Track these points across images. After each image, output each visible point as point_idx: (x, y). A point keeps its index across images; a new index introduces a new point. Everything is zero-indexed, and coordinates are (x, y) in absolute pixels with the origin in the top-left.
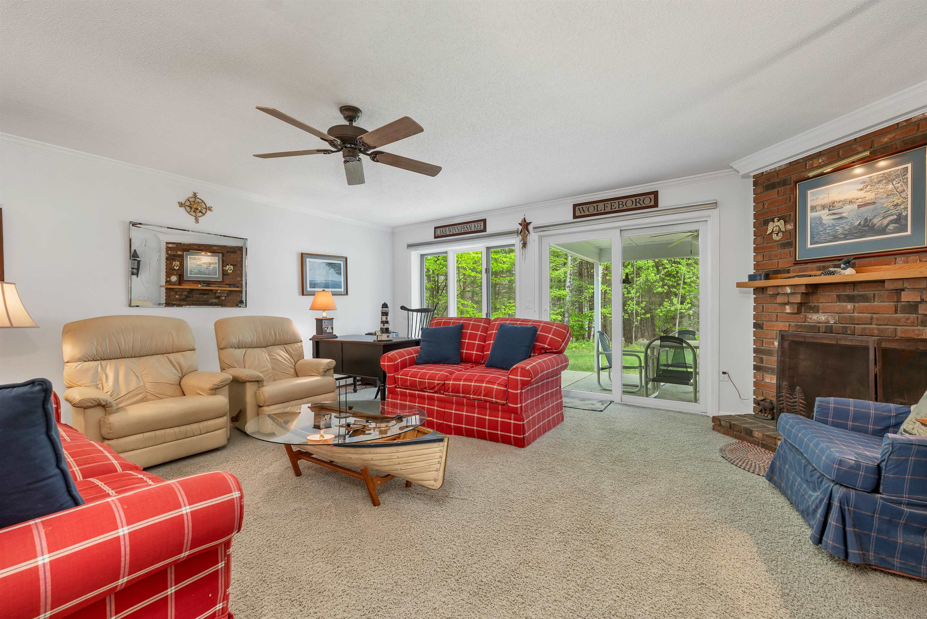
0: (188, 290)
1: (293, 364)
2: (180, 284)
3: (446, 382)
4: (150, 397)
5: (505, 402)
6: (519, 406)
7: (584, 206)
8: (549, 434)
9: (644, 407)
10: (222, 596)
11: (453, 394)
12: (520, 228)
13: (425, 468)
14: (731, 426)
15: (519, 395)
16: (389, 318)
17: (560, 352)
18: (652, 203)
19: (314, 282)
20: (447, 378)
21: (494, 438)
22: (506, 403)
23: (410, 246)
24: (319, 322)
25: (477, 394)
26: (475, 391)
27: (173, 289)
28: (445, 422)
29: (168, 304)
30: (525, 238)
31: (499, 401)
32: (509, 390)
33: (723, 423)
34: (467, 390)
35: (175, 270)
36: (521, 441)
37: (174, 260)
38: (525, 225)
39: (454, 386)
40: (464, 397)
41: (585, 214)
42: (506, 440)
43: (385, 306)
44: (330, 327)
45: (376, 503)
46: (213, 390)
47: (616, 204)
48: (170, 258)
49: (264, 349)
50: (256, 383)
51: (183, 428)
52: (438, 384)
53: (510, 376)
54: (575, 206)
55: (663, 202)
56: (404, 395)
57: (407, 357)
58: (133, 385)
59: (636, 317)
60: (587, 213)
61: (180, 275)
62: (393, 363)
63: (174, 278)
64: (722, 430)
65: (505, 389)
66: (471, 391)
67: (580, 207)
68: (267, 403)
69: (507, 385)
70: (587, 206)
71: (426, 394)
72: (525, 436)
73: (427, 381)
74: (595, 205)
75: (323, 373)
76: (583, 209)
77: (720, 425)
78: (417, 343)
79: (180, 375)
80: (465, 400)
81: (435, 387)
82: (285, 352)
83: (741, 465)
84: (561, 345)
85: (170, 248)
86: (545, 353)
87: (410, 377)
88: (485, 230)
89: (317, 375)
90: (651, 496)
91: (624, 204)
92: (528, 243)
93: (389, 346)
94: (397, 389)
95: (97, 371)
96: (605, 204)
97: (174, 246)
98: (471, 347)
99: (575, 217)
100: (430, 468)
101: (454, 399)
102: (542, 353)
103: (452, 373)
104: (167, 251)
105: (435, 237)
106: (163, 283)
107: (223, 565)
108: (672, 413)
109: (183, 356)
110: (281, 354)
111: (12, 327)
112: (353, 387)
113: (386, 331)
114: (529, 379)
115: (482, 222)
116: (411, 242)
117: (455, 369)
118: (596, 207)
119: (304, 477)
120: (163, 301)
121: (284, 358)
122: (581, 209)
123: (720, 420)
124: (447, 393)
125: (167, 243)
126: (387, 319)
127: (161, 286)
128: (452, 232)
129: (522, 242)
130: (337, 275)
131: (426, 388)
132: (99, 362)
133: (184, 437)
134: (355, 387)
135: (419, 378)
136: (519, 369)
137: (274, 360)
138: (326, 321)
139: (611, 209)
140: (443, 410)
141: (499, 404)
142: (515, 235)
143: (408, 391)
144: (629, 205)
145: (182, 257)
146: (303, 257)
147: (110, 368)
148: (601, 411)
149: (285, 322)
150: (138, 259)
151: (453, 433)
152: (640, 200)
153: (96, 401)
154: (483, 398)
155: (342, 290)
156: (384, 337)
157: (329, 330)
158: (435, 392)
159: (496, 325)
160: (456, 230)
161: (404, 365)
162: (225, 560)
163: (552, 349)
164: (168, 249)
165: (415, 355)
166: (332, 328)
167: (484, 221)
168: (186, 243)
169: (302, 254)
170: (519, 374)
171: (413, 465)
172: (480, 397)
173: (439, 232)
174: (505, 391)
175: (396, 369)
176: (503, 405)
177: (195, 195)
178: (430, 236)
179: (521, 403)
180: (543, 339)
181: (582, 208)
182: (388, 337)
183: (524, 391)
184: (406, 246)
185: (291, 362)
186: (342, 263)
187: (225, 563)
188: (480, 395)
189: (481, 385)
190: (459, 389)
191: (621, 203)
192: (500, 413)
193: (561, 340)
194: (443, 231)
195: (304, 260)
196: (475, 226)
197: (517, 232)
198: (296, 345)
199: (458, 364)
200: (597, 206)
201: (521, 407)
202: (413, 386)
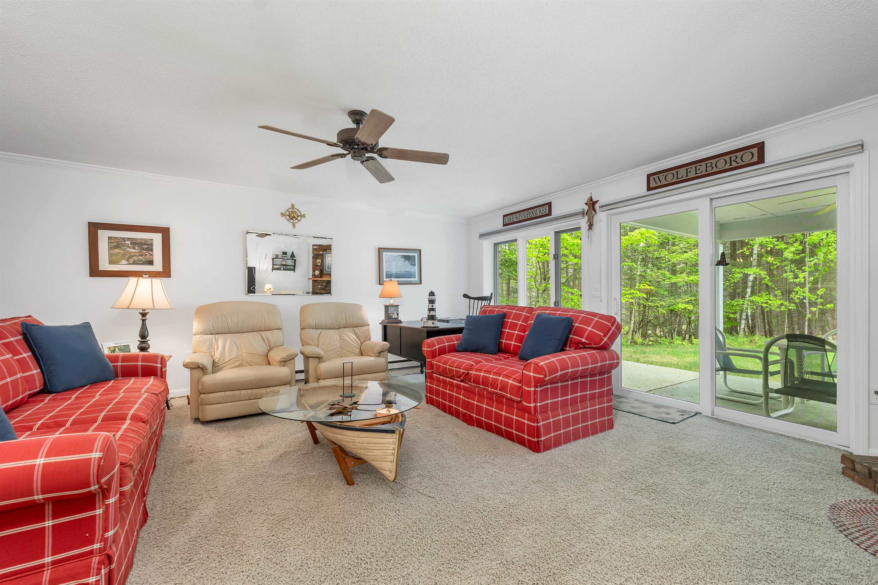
0: (326, 282)
1: (359, 345)
2: (321, 277)
3: (470, 372)
4: (244, 364)
5: (519, 399)
6: (532, 405)
7: (660, 175)
8: (581, 441)
9: (743, 426)
10: (100, 538)
11: (475, 385)
12: (586, 208)
13: (382, 458)
14: (870, 474)
15: (532, 394)
16: (436, 306)
17: (605, 348)
18: (755, 159)
19: (390, 273)
20: (471, 368)
21: (509, 436)
22: (521, 401)
23: (482, 236)
24: (387, 307)
25: (494, 387)
26: (493, 384)
27: (316, 280)
28: (468, 413)
29: (314, 293)
30: (591, 219)
31: (513, 397)
32: (524, 387)
33: (858, 467)
34: (485, 382)
35: (318, 266)
36: (535, 445)
37: (317, 258)
38: (592, 204)
39: (475, 376)
40: (484, 389)
41: (662, 184)
42: (521, 441)
43: (432, 294)
44: (395, 313)
45: (350, 482)
46: (281, 362)
47: (702, 168)
48: (316, 257)
49: (336, 331)
50: (317, 359)
51: (254, 391)
52: (463, 373)
53: (524, 372)
54: (649, 176)
55: (770, 157)
56: (438, 380)
57: (446, 344)
58: (234, 354)
59: (809, 308)
60: (664, 182)
61: (321, 270)
62: (430, 349)
63: (317, 273)
64: (856, 477)
65: (520, 385)
66: (489, 384)
67: (656, 177)
68: (323, 377)
69: (521, 381)
70: (663, 174)
71: (455, 382)
72: (539, 439)
73: (454, 369)
74: (674, 172)
75: (377, 354)
76: (659, 179)
77: (854, 469)
78: (459, 331)
79: (268, 349)
80: (485, 392)
81: (460, 376)
82: (353, 334)
83: (862, 542)
84: (602, 340)
85: (315, 249)
86: (583, 348)
87: (442, 363)
88: (550, 214)
89: (373, 355)
90: (661, 548)
91: (714, 165)
92: (595, 223)
93: (432, 333)
94: (433, 374)
95: (212, 342)
96: (687, 169)
97: (318, 247)
98: (510, 336)
99: (649, 189)
100: (386, 458)
101: (477, 390)
102: (580, 348)
103: (477, 362)
104: (313, 252)
105: (504, 225)
106: (311, 277)
107: (101, 512)
108: (786, 439)
109: (271, 333)
110: (350, 335)
111: (154, 309)
112: (420, 369)
113: (432, 318)
114: (542, 376)
115: (547, 206)
116: (483, 230)
117: (485, 360)
118: (676, 175)
119: (319, 446)
120: (311, 290)
121: (351, 339)
122: (657, 179)
123: (853, 462)
124: (470, 383)
125: (314, 245)
126: (433, 307)
127: (309, 279)
128: (518, 218)
129: (588, 223)
130: (412, 266)
131: (454, 376)
132: (214, 335)
133: (255, 398)
134: (422, 369)
135: (449, 366)
136: (533, 364)
137: (342, 339)
138: (391, 308)
139: (696, 174)
140: (467, 400)
141: (514, 401)
142: (580, 216)
143: (441, 377)
144: (721, 165)
145: (322, 255)
146: (380, 251)
147: (221, 340)
148: (673, 423)
149: (358, 307)
150: (295, 258)
151: (475, 425)
152: (737, 157)
153: (196, 364)
154: (499, 392)
155: (417, 279)
156: (430, 324)
157: (395, 316)
158: (462, 381)
159: (536, 314)
160: (522, 217)
161: (442, 351)
162: (103, 508)
163: (591, 344)
164: (314, 250)
165: (456, 342)
166: (398, 314)
167: (549, 204)
168: (325, 245)
169: (379, 248)
170: (532, 370)
171: (373, 452)
172: (496, 391)
173: (507, 221)
174: (520, 388)
175: (434, 355)
176: (518, 402)
177: (293, 206)
178: (499, 225)
179: (535, 401)
180: (580, 332)
181: (658, 177)
182: (433, 323)
183: (539, 389)
184: (479, 236)
185: (357, 343)
186: (416, 255)
187: (103, 511)
188: (496, 389)
189: (498, 378)
190: (479, 379)
191: (709, 165)
192: (515, 411)
193: (602, 334)
194: (510, 219)
195: (381, 254)
196: (540, 211)
197: (583, 213)
198: (363, 328)
199: (495, 354)
200: (677, 172)
201: (535, 407)
202: (444, 373)
